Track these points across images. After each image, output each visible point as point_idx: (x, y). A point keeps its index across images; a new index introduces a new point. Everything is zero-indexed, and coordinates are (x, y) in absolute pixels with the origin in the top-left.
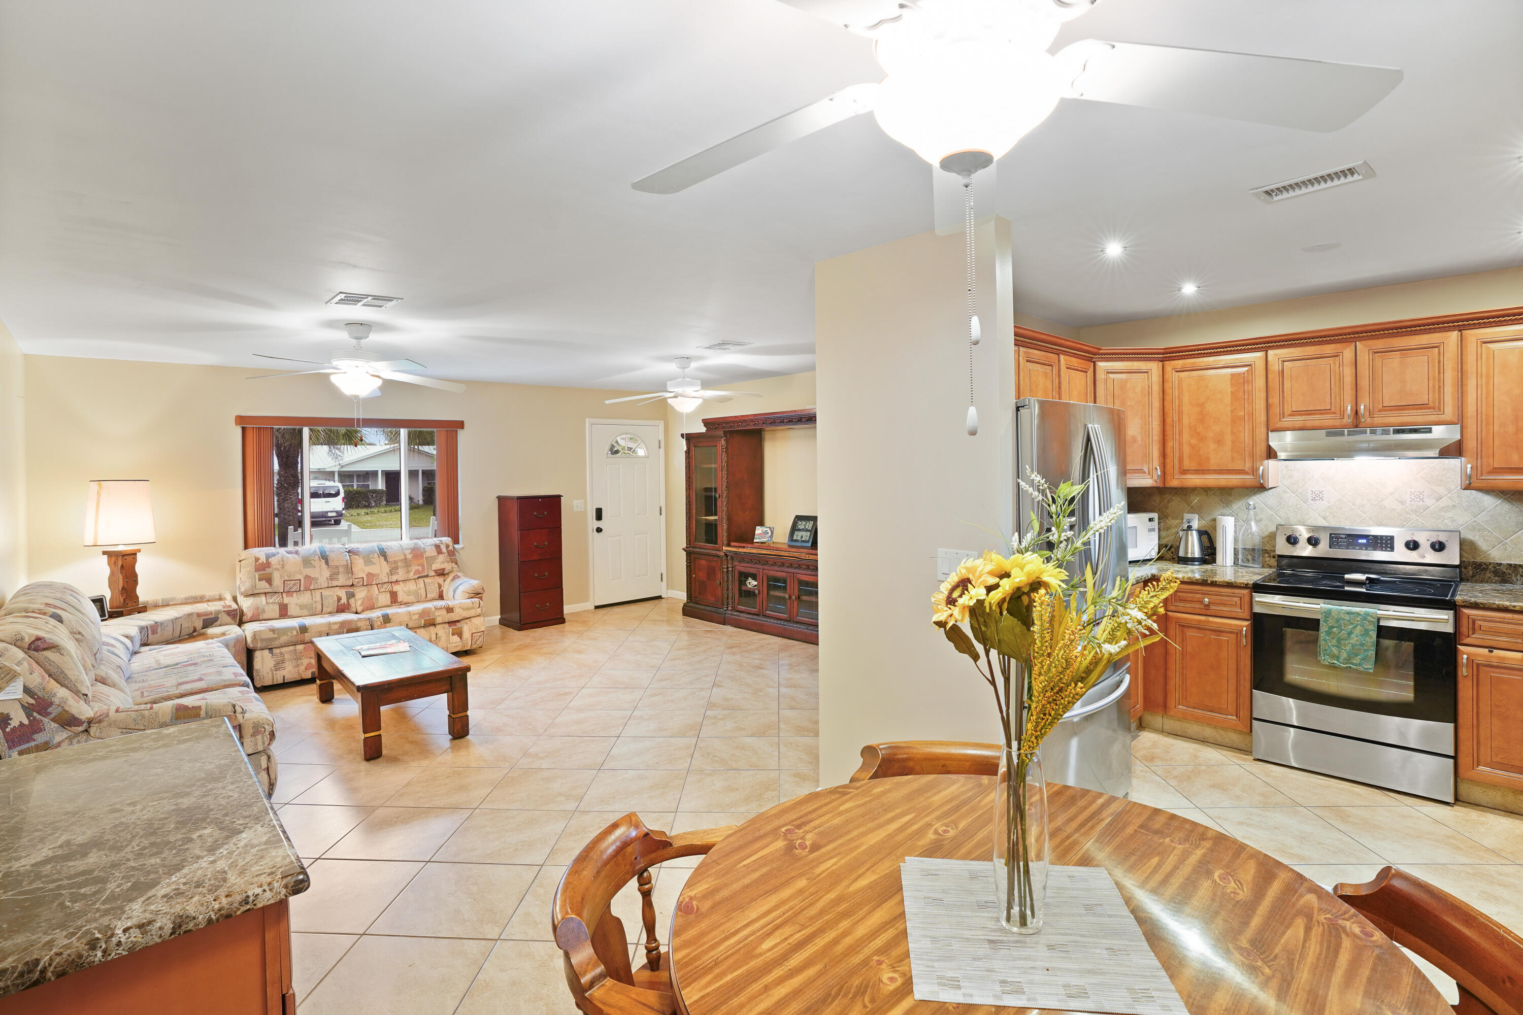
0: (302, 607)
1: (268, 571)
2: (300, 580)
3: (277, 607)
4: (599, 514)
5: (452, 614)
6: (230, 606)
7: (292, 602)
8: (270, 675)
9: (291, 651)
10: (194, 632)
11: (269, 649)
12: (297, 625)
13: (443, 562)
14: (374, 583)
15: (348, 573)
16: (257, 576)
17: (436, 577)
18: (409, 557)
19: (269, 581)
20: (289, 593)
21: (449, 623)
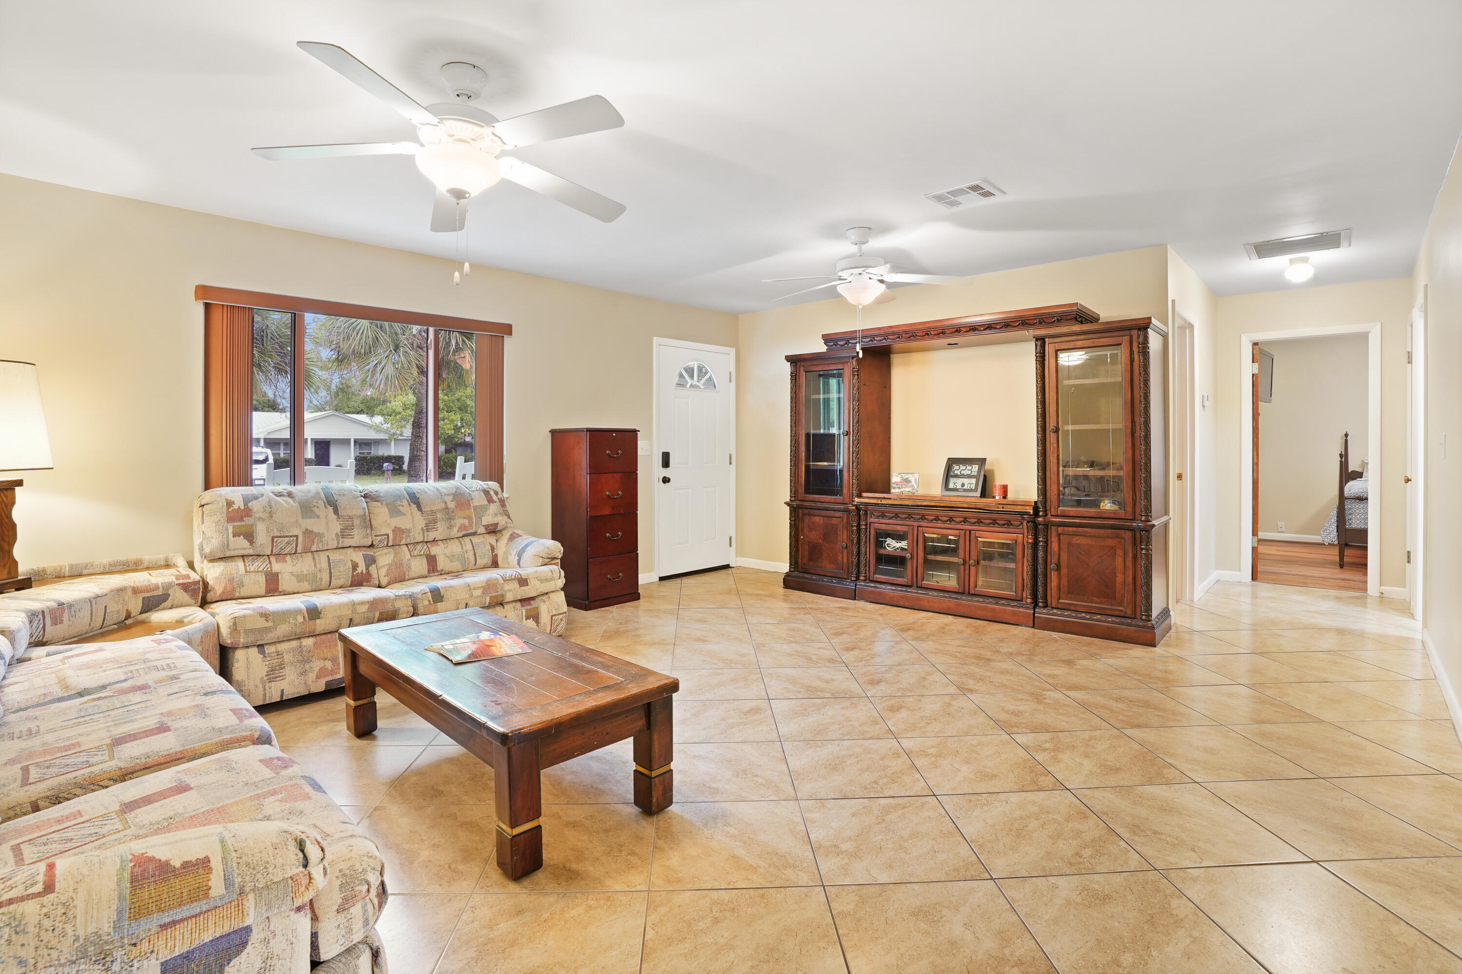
0: (300, 578)
1: (248, 521)
2: (297, 537)
3: (262, 579)
4: (666, 461)
5: (526, 588)
6: (188, 577)
7: (285, 569)
8: (261, 689)
9: (293, 650)
10: (126, 619)
11: (259, 646)
12: (303, 606)
13: (496, 515)
14: (403, 542)
15: (366, 527)
16: (231, 530)
17: (487, 536)
18: (452, 505)
19: (250, 537)
20: (280, 556)
21: (521, 601)
